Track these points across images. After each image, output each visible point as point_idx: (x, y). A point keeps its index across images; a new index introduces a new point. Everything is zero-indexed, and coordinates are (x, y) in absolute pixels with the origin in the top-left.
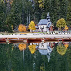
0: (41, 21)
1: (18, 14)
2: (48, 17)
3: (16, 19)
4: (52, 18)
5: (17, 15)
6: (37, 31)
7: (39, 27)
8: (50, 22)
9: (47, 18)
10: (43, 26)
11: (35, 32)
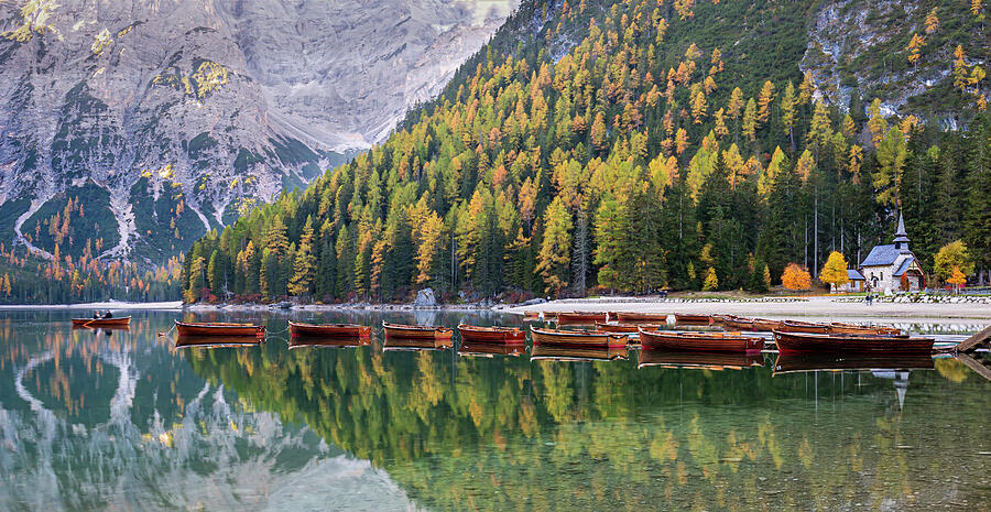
0: (875, 250)
1: (790, 227)
2: (900, 236)
3: (783, 245)
4: (924, 242)
5: (785, 230)
6: (858, 288)
7: (867, 272)
8: (907, 256)
9: (897, 240)
10: (881, 269)
11: (847, 292)
